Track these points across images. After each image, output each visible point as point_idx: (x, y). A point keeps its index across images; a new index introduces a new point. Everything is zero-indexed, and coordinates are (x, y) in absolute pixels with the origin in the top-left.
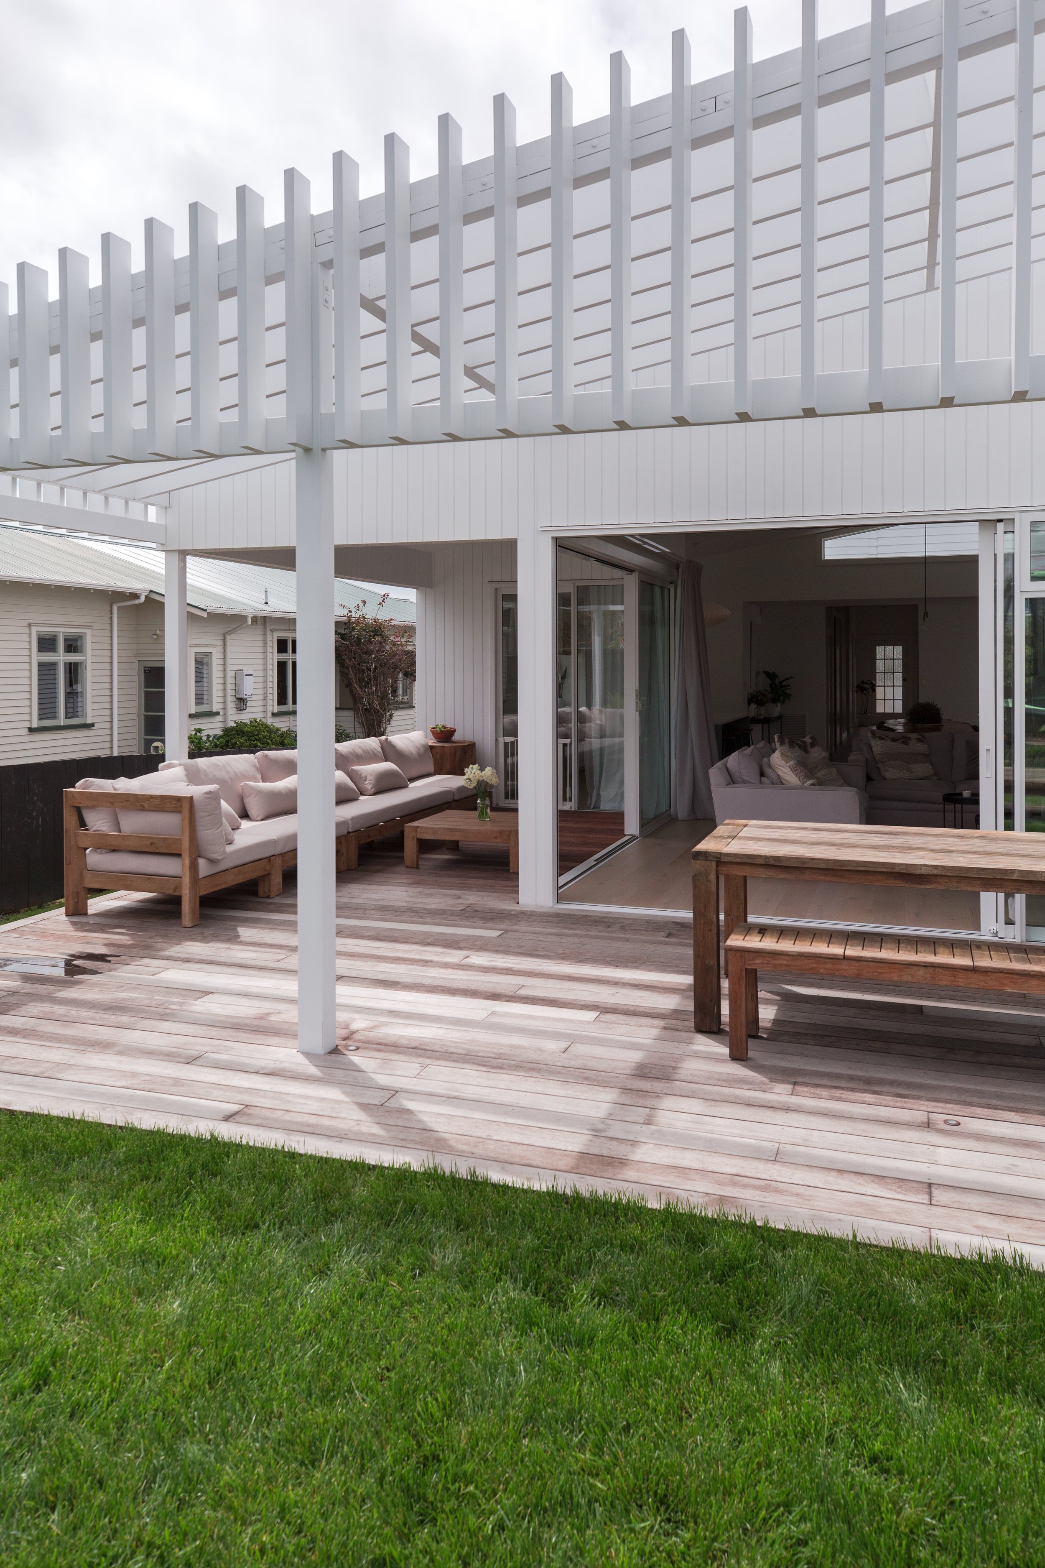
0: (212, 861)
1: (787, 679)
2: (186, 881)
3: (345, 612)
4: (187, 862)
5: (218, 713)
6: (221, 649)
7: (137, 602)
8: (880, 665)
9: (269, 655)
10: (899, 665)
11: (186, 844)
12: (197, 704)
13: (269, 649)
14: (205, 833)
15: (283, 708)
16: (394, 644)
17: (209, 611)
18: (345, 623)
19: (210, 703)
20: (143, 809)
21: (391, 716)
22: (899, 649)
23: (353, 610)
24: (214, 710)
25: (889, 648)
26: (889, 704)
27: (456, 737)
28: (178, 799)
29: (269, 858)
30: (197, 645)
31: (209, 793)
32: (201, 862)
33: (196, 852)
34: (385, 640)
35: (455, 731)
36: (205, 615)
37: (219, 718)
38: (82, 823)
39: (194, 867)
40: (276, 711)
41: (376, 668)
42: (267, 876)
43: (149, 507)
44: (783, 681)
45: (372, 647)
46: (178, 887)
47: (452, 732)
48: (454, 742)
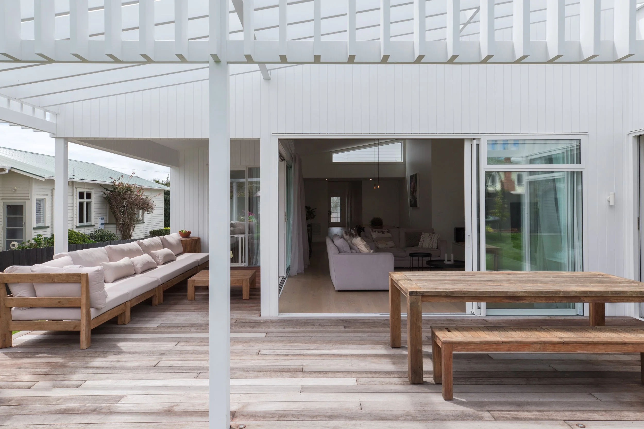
0: (97, 309)
1: (314, 209)
2: (84, 322)
3: (112, 180)
4: (84, 311)
5: (48, 227)
6: (50, 197)
7: (4, 173)
8: (332, 205)
9: (75, 200)
10: (339, 204)
11: (84, 301)
12: (37, 222)
13: (75, 197)
14: (94, 294)
15: (81, 224)
16: (137, 195)
17: (45, 178)
18: (112, 186)
19: (44, 222)
20: (54, 282)
21: (134, 227)
22: (339, 198)
23: (117, 179)
24: (47, 226)
25: (336, 198)
26: (336, 219)
27: (191, 236)
28: (79, 276)
29: (124, 303)
30: (37, 195)
31: (98, 271)
32: (92, 310)
33: (89, 305)
34: (132, 193)
35: (190, 233)
36: (43, 180)
37: (48, 229)
38: (9, 292)
39: (88, 313)
40: (78, 226)
41: (127, 206)
42: (123, 314)
43: (47, 113)
44: (312, 210)
45: (126, 196)
46: (79, 325)
47: (189, 233)
48: (190, 238)
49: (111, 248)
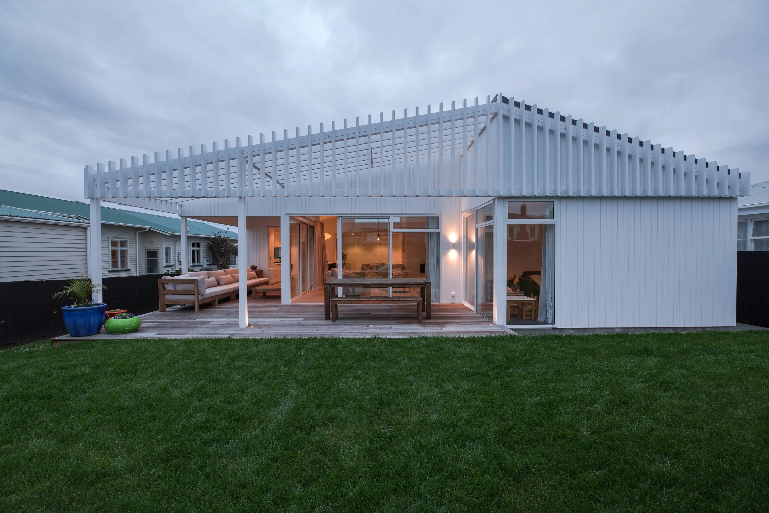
0: (202, 296)
2: (196, 300)
3: (214, 235)
4: (196, 296)
5: (173, 266)
6: (174, 246)
7: (145, 231)
9: (189, 248)
11: (196, 291)
12: (166, 263)
13: (189, 246)
14: (201, 288)
15: (194, 264)
16: (230, 245)
18: (214, 238)
19: (170, 262)
20: (183, 283)
21: (229, 266)
23: (217, 234)
24: (172, 265)
27: (257, 269)
28: (194, 280)
29: (215, 296)
30: (166, 245)
31: (202, 278)
32: (200, 296)
33: (199, 294)
34: (227, 243)
35: (257, 267)
36: (170, 235)
37: (173, 267)
38: (164, 288)
39: (198, 297)
40: (192, 265)
41: (224, 252)
42: (214, 301)
43: (177, 205)
45: (223, 246)
46: (194, 302)
49: (209, 272)
